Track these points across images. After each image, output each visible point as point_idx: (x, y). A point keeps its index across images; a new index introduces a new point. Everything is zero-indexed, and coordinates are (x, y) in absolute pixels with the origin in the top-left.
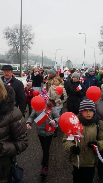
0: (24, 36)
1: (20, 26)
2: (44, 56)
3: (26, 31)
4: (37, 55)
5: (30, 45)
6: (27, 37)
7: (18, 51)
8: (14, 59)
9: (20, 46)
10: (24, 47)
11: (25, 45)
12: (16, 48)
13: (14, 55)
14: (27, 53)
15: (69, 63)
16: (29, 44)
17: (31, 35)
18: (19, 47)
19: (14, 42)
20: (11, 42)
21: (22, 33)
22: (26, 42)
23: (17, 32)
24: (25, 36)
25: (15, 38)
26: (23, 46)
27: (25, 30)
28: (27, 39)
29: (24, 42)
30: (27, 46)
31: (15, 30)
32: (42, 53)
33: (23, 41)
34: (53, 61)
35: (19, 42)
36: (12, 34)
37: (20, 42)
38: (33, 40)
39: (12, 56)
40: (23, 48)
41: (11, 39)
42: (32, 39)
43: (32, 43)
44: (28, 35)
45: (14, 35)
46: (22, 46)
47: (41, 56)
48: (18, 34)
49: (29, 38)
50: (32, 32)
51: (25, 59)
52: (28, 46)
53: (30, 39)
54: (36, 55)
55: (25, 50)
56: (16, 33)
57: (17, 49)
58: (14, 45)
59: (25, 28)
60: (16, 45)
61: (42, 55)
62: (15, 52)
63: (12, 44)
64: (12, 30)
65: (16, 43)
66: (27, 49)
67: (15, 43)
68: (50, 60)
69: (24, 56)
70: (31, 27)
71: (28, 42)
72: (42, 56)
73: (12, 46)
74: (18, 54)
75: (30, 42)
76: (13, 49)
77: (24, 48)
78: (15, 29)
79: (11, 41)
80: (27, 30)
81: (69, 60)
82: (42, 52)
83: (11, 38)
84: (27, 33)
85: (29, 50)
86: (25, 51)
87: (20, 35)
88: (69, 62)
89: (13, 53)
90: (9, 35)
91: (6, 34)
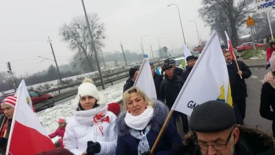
3: (90, 23)
4: (116, 53)
5: (101, 40)
6: (95, 31)
7: (87, 54)
8: (83, 66)
12: (82, 50)
15: (166, 51)
17: (99, 26)
19: (78, 43)
20: (73, 44)
22: (94, 38)
23: (79, 28)
25: (78, 37)
30: (98, 43)
34: (140, 55)
35: (85, 40)
36: (72, 32)
38: (105, 33)
39: (80, 63)
41: (73, 40)
42: (102, 32)
43: (104, 38)
45: (75, 33)
48: (80, 30)
49: (97, 32)
50: (99, 23)
52: (100, 43)
53: (99, 32)
56: (78, 30)
57: (85, 51)
58: (78, 47)
61: (123, 50)
63: (76, 46)
64: (71, 26)
65: (81, 43)
66: (99, 48)
68: (135, 54)
70: (96, 15)
71: (98, 38)
72: (123, 52)
73: (77, 49)
74: (87, 57)
75: (100, 36)
76: (79, 53)
78: (74, 24)
80: (92, 21)
82: (121, 46)
83: (73, 38)
84: (92, 26)
85: (102, 49)
88: (165, 49)
89: (81, 59)
90: (69, 35)
91: (64, 35)
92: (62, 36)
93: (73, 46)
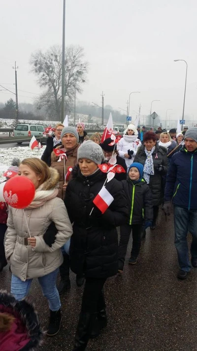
0: (68, 67)
1: (62, 49)
2: (106, 106)
3: (72, 58)
4: (93, 105)
5: (79, 84)
6: (75, 70)
7: (58, 97)
8: (49, 112)
9: (61, 88)
10: (69, 88)
11: (69, 84)
12: (53, 91)
13: (49, 103)
14: (74, 99)
15: (154, 118)
16: (77, 82)
17: (81, 65)
18: (59, 88)
19: (50, 79)
20: (44, 79)
21: (64, 62)
22: (72, 78)
23: (56, 60)
24: (70, 68)
25: (52, 71)
26: (68, 86)
27: (70, 57)
28: (73, 74)
29: (69, 79)
30: (74, 86)
31: (51, 57)
32: (103, 100)
33: (67, 78)
34: (124, 116)
35: (59, 79)
36: (46, 63)
37: (61, 80)
38: (86, 76)
39: (47, 106)
40: (66, 90)
41: (45, 74)
42: (83, 73)
43: (84, 81)
44: (76, 65)
45: (50, 66)
46: (65, 87)
47: (101, 106)
48: (57, 63)
49: (78, 71)
50: (83, 60)
51: (70, 112)
52: (77, 87)
53: (79, 73)
54: (91, 104)
55: (70, 95)
56: (53, 62)
57: (56, 92)
58: (49, 85)
59: (71, 53)
60: (53, 85)
61: (103, 102)
62: (52, 98)
63: (46, 83)
64: (46, 56)
65: (54, 80)
66: (74, 93)
67: (52, 81)
68: (118, 113)
69: (67, 105)
70: (82, 49)
71: (75, 80)
72: (103, 106)
73: (47, 87)
74: (57, 101)
75: (79, 78)
76: (48, 94)
77: (69, 91)
78: (52, 55)
79: (44, 77)
80: (75, 56)
81: (154, 113)
82: (103, 98)
83: (45, 72)
84: (74, 63)
85: (78, 95)
86: (70, 97)
87: (61, 66)
88: (154, 116)
89: (48, 101)
90: (42, 66)
91: (36, 65)
92: (33, 64)
93: (43, 82)
